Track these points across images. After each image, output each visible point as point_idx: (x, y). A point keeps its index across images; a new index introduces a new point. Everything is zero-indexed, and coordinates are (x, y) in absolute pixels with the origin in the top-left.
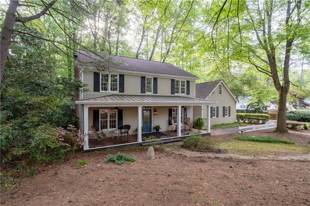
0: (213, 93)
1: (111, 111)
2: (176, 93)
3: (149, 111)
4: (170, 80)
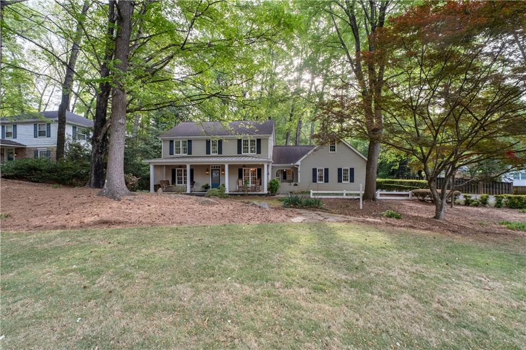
1: (184, 170)
2: (244, 152)
3: (218, 171)
4: (237, 141)
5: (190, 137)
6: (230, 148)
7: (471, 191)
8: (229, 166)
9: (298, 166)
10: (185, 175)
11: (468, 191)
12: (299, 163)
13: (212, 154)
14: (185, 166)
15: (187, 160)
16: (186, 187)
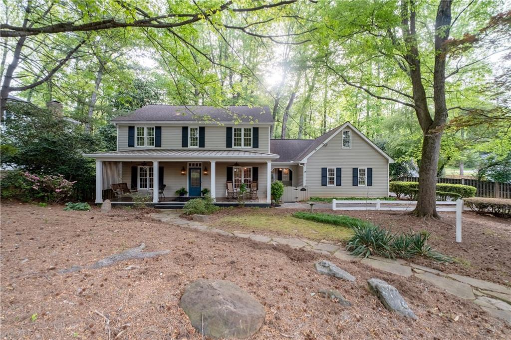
0: (325, 145)
1: (150, 168)
2: (235, 145)
3: (199, 170)
4: (226, 129)
5: (159, 123)
6: (215, 139)
7: (486, 195)
8: (217, 164)
9: (303, 164)
10: (151, 175)
11: (483, 194)
12: (304, 161)
13: (190, 147)
14: (151, 164)
15: (154, 154)
16: (153, 193)
